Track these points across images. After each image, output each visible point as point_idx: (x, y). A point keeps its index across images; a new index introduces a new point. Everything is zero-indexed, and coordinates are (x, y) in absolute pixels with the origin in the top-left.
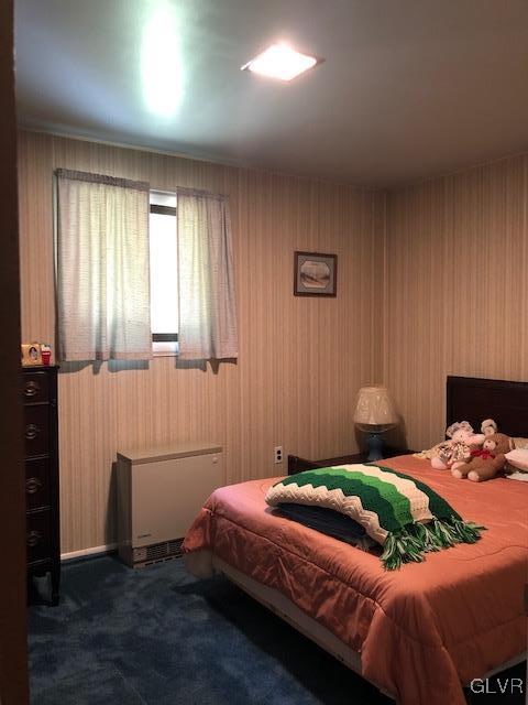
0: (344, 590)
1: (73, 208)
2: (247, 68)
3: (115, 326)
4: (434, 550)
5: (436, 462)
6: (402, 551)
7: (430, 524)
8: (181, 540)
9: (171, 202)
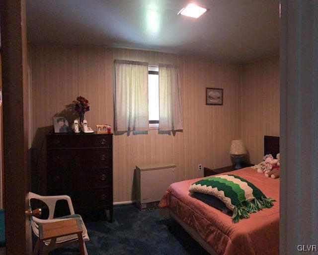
0: (217, 231)
1: (120, 74)
2: (180, 14)
3: (135, 118)
4: (254, 212)
5: (259, 171)
6: (240, 214)
7: (253, 201)
8: (159, 202)
9: (157, 70)
